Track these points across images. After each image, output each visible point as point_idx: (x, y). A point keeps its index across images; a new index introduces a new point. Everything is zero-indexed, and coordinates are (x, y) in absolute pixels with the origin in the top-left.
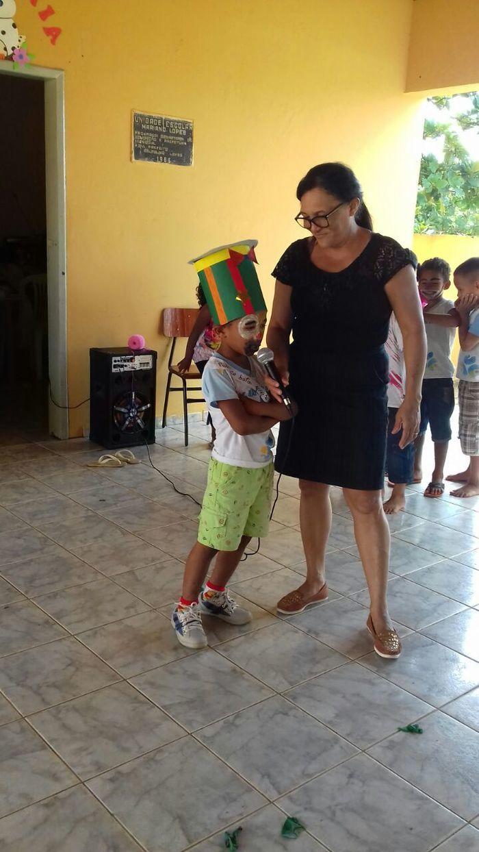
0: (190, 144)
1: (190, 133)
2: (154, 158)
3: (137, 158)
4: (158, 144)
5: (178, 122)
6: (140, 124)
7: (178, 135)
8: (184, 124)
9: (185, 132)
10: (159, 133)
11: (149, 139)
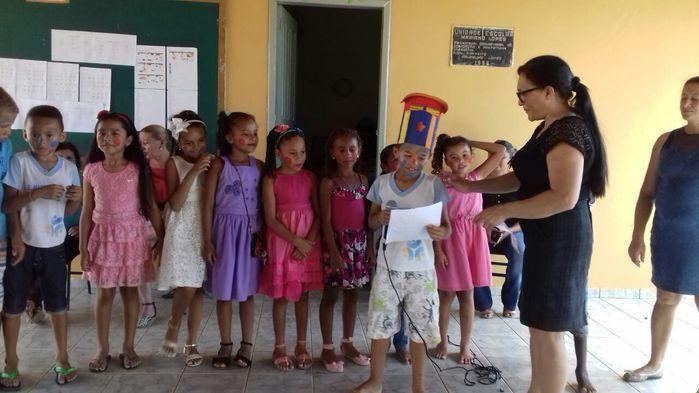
0: (511, 49)
1: (510, 39)
2: (473, 62)
3: (454, 63)
4: (476, 50)
5: (498, 31)
6: (458, 36)
7: (498, 42)
8: (505, 32)
9: (505, 39)
10: (478, 42)
11: (467, 47)
